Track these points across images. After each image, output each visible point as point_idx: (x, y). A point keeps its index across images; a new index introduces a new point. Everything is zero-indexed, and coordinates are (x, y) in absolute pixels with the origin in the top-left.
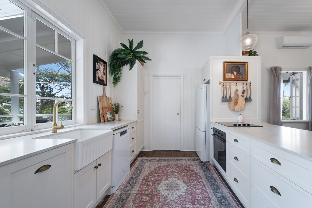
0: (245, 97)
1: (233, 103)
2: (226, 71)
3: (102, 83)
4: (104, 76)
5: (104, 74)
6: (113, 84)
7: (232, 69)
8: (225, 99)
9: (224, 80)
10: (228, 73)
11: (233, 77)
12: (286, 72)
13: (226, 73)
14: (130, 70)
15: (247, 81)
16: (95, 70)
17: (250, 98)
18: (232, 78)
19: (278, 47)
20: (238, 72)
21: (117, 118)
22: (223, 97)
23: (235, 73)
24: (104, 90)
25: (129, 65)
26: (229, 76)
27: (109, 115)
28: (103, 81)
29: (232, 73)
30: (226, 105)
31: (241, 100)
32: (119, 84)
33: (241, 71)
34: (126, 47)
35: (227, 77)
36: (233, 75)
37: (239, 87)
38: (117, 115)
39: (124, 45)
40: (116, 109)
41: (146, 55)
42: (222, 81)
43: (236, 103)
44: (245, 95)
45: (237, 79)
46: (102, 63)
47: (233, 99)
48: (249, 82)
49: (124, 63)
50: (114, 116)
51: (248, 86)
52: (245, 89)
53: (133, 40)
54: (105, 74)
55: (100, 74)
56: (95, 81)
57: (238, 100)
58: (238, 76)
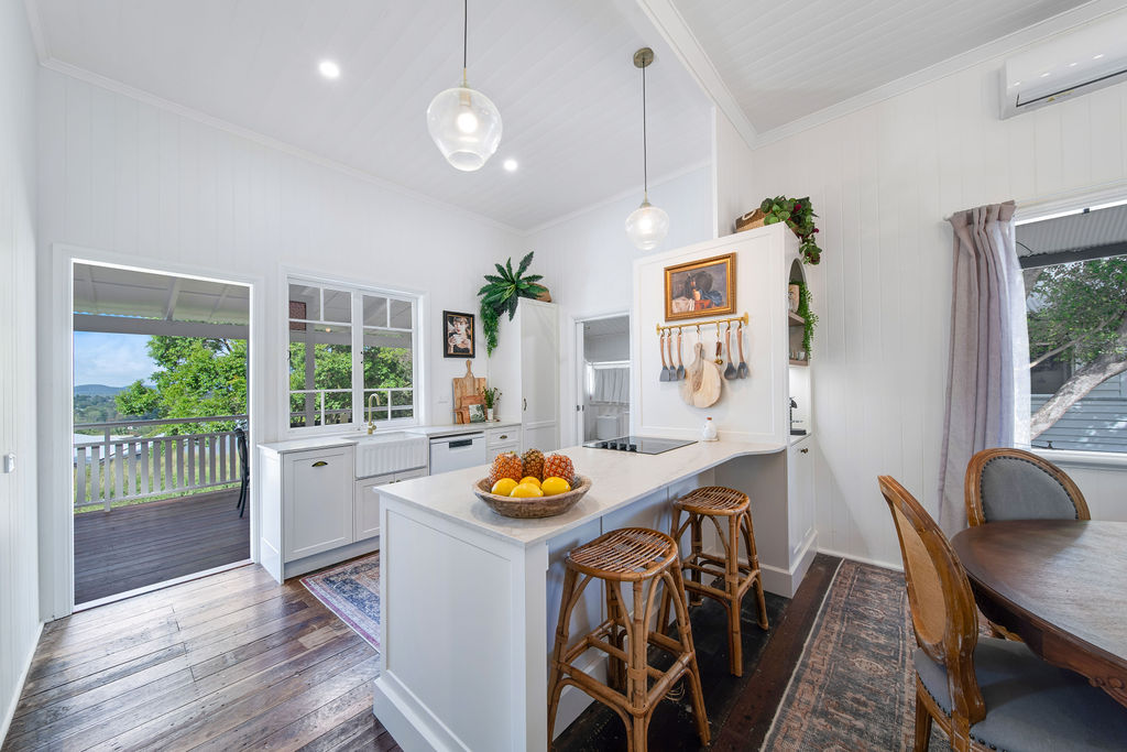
0: (725, 367)
1: (689, 383)
2: (672, 293)
3: (466, 354)
4: (469, 342)
5: (469, 337)
7: (687, 283)
8: (674, 373)
9: (668, 319)
10: (678, 297)
11: (692, 309)
13: (673, 298)
14: (511, 319)
15: (733, 311)
17: (743, 365)
18: (688, 312)
20: (707, 291)
21: (490, 416)
22: (665, 368)
23: (698, 294)
24: (469, 364)
25: (507, 312)
26: (681, 305)
27: (473, 411)
28: (467, 350)
29: (690, 296)
30: (674, 389)
31: (712, 375)
33: (714, 286)
35: (676, 310)
36: (691, 302)
37: (709, 333)
38: (490, 411)
40: (489, 400)
42: (663, 324)
43: (697, 386)
44: (724, 357)
45: (702, 311)
46: (463, 319)
47: (690, 372)
48: (740, 314)
50: (485, 413)
51: (734, 331)
52: (723, 340)
54: (472, 337)
55: (460, 340)
57: (701, 375)
58: (706, 303)
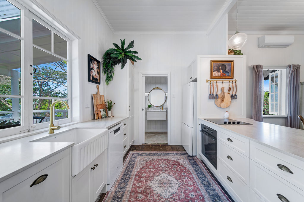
0: (231, 94)
1: (219, 100)
2: (213, 69)
3: (96, 81)
4: (98, 75)
5: (98, 73)
6: (106, 83)
7: (218, 67)
8: (212, 97)
9: (211, 78)
10: (215, 71)
11: (220, 76)
12: (266, 70)
13: (213, 71)
14: (122, 69)
15: (233, 79)
16: (90, 69)
17: (235, 95)
18: (218, 77)
19: (259, 47)
20: (224, 71)
21: (110, 115)
22: (210, 95)
23: (222, 71)
24: (98, 88)
25: (120, 64)
26: (216, 74)
27: (102, 113)
28: (97, 79)
29: (219, 71)
30: (213, 101)
31: (227, 97)
32: (111, 82)
33: (227, 70)
34: (119, 47)
35: (214, 75)
36: (219, 73)
37: (226, 85)
38: (109, 112)
39: (116, 46)
40: (109, 107)
41: (136, 55)
42: (209, 79)
43: (222, 101)
44: (231, 92)
45: (223, 77)
46: (96, 62)
47: (220, 96)
48: (234, 80)
49: (116, 62)
50: (107, 113)
51: (234, 84)
52: (231, 86)
53: (124, 40)
54: (99, 73)
55: (94, 73)
56: (89, 80)
57: (224, 97)
58: (224, 75)
